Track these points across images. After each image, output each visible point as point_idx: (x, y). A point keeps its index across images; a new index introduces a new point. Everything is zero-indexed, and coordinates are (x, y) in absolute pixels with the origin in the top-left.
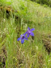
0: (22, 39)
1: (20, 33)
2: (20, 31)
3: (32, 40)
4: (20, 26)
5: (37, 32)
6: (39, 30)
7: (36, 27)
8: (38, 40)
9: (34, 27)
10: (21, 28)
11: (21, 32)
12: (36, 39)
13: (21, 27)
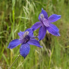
0: (24, 43)
1: (9, 27)
2: (8, 21)
3: (44, 48)
4: (10, 6)
5: (62, 24)
6: (67, 20)
7: (57, 10)
8: (64, 49)
9: (53, 9)
10: (14, 14)
11: (13, 24)
12: (58, 45)
13: (13, 9)
